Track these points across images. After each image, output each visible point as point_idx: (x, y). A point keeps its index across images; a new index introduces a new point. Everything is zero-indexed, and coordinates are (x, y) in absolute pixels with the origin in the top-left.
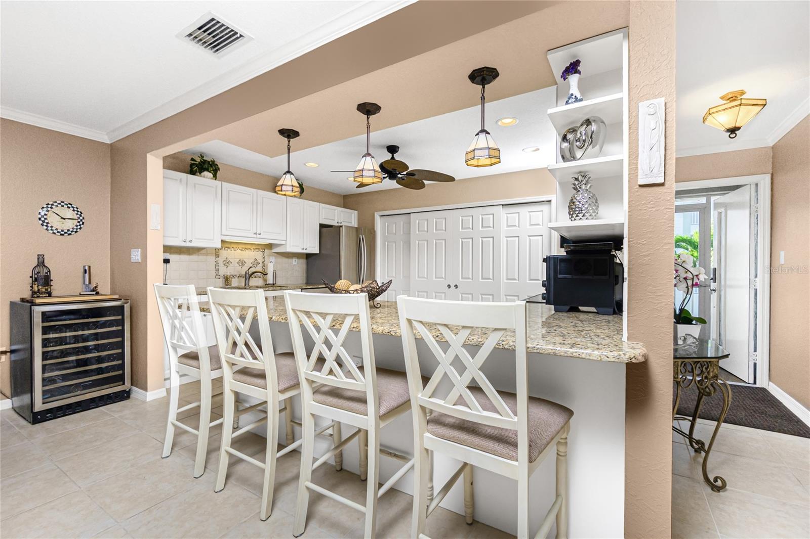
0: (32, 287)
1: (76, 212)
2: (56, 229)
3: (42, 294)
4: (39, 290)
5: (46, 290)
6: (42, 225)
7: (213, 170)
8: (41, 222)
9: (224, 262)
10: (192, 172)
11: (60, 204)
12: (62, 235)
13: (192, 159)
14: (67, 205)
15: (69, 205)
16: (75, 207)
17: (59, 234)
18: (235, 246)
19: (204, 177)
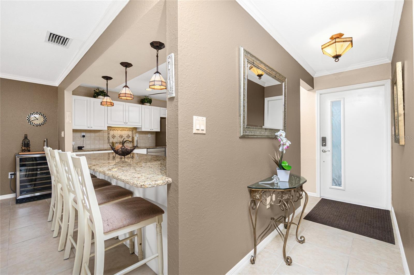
0: (22, 148)
1: (43, 116)
2: (34, 124)
3: (26, 151)
4: (24, 149)
5: (27, 149)
6: (29, 122)
7: (103, 95)
8: (28, 121)
9: (113, 136)
10: (94, 97)
11: (36, 113)
12: (37, 126)
13: (94, 91)
14: (39, 113)
15: (40, 114)
16: (42, 114)
17: (36, 126)
18: (117, 129)
19: (99, 98)
